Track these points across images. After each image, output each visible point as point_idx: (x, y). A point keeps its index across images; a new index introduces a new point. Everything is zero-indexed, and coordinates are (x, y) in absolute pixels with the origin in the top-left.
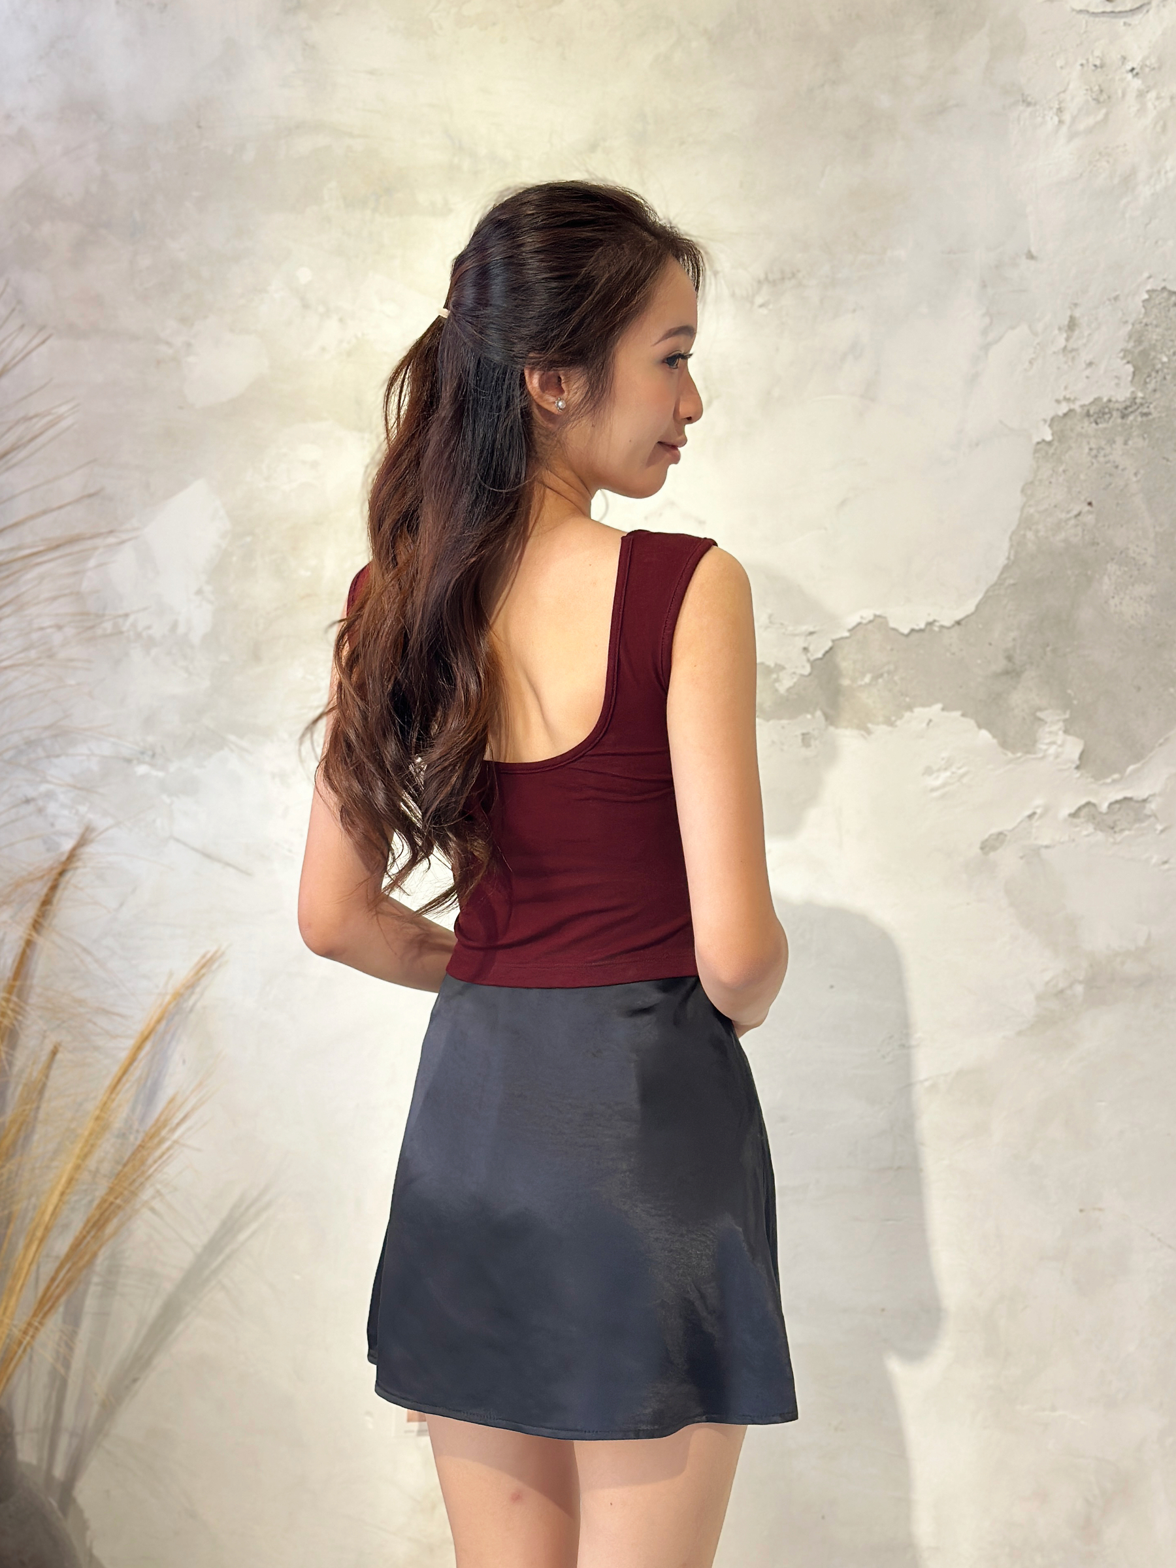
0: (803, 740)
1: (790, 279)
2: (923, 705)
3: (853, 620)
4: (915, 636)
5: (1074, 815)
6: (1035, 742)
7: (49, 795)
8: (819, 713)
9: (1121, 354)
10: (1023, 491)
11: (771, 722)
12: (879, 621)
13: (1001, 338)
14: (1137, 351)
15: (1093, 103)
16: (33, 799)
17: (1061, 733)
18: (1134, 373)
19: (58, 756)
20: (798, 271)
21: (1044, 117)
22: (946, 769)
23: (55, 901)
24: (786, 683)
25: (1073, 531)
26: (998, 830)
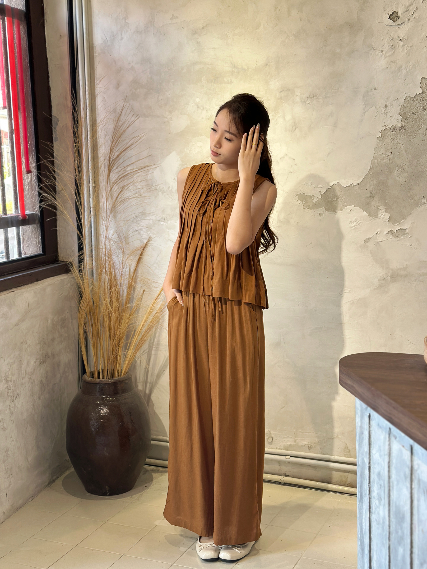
0: (319, 214)
1: (315, 97)
2: (349, 206)
3: (331, 184)
4: (347, 187)
5: (388, 233)
6: (378, 214)
7: (141, 229)
8: (323, 208)
9: (398, 114)
10: (374, 150)
11: (312, 210)
12: (338, 184)
13: (368, 110)
15: (391, 49)
16: (137, 230)
17: (384, 212)
18: (402, 118)
19: (143, 220)
20: (317, 95)
21: (378, 53)
22: (355, 222)
23: (143, 255)
24: (315, 200)
25: (387, 160)
26: (369, 237)
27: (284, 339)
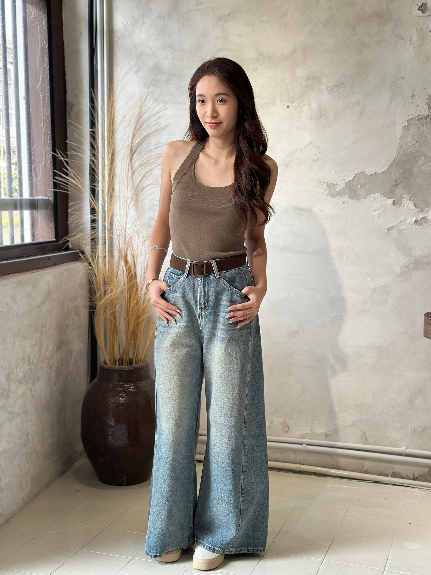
0: (343, 202)
1: (342, 85)
2: (373, 194)
3: (357, 172)
4: (371, 175)
6: (402, 202)
8: (347, 196)
9: (426, 103)
10: (400, 138)
11: (335, 198)
12: (363, 172)
13: (395, 99)
14: (430, 102)
15: (419, 39)
17: (408, 200)
18: (429, 108)
20: (344, 83)
21: (407, 43)
22: (379, 210)
24: (339, 188)
25: (412, 149)
26: (392, 225)
27: (303, 327)
